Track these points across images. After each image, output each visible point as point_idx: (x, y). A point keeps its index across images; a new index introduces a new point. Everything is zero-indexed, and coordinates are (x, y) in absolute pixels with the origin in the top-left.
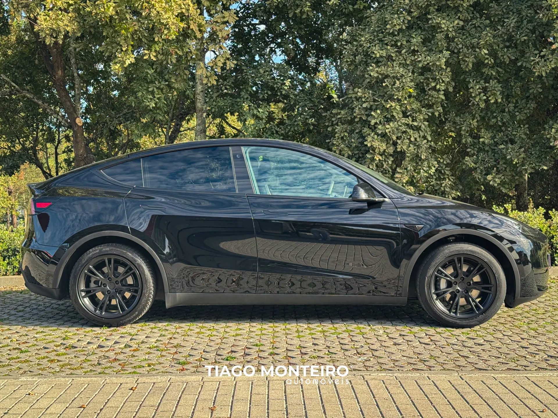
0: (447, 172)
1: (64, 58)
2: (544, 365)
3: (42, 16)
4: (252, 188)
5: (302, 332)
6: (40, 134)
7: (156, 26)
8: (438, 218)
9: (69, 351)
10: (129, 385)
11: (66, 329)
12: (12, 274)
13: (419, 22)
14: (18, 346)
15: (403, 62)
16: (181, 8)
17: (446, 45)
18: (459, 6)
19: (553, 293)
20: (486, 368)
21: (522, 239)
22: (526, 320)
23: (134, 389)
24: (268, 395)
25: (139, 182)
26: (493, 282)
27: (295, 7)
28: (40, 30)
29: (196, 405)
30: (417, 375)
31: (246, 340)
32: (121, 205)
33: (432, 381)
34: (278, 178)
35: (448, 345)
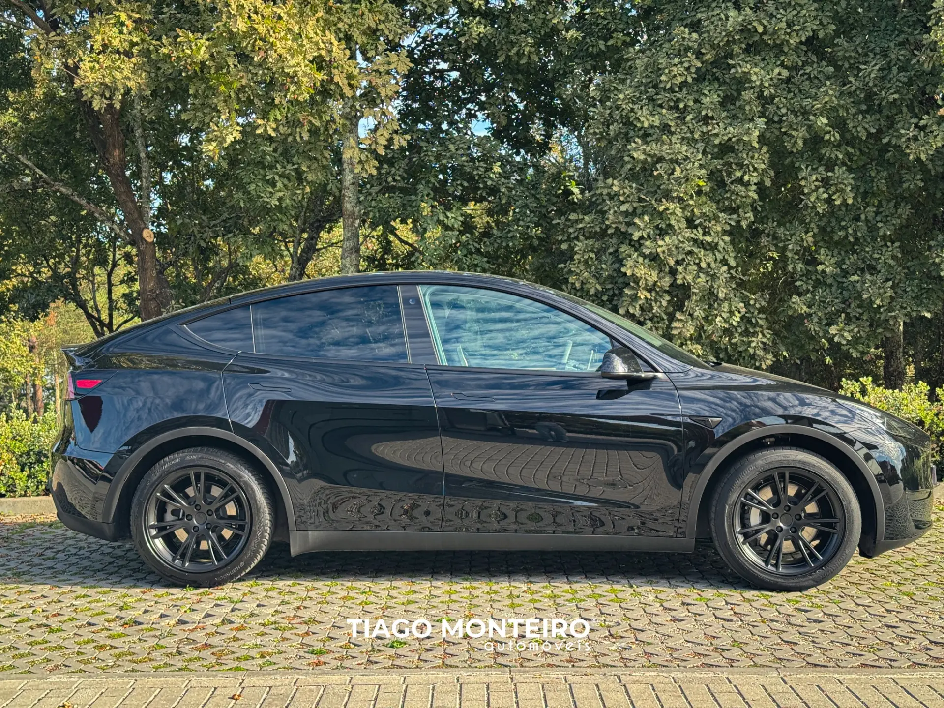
0: (761, 322)
1: (124, 127)
2: (922, 658)
3: (87, 64)
4: (434, 354)
5: (518, 597)
6: (83, 251)
7: (277, 78)
8: (746, 406)
9: (130, 630)
10: (228, 690)
11: (124, 591)
12: (35, 494)
13: (715, 70)
14: (45, 622)
15: (689, 135)
16: (319, 49)
17: (759, 108)
18: (782, 44)
20: (825, 664)
21: (887, 442)
22: (896, 578)
23: (236, 697)
25: (247, 343)
26: (839, 514)
27: (509, 46)
28: (83, 86)
30: (709, 674)
31: (424, 611)
32: (217, 383)
33: (735, 686)
34: (479, 337)
35: (763, 622)
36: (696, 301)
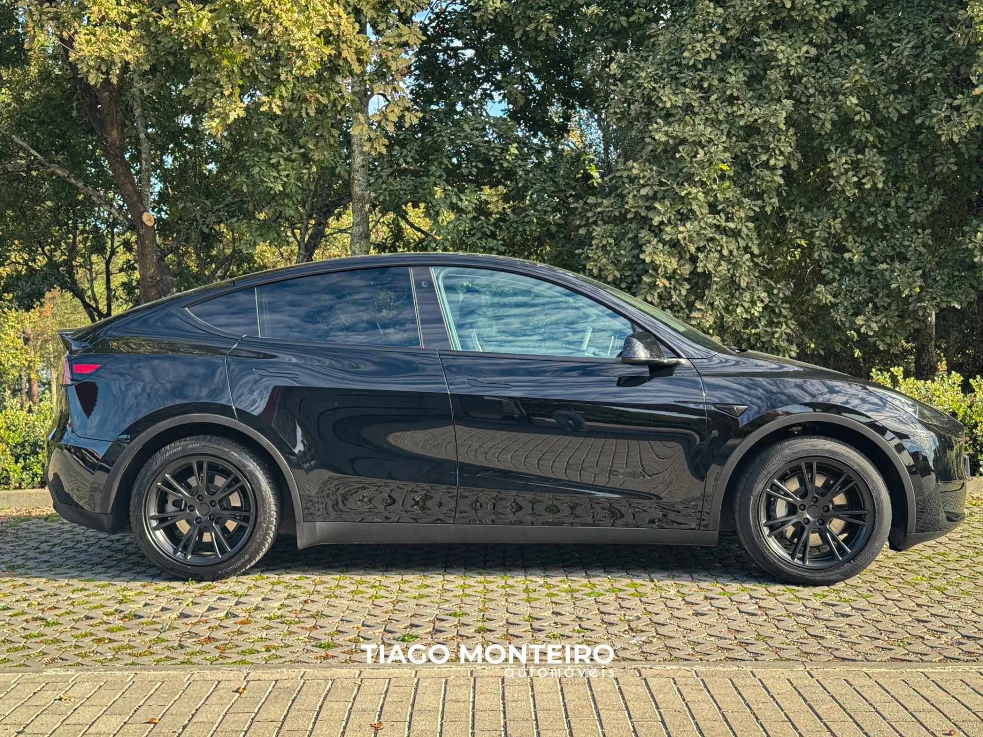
0: (785, 312)
1: (122, 107)
2: (955, 652)
3: (82, 36)
4: (447, 340)
5: (535, 591)
6: (80, 238)
7: (283, 52)
8: (772, 393)
9: (129, 624)
10: (232, 684)
11: (124, 584)
12: (30, 486)
13: (741, 47)
14: (40, 615)
15: (713, 116)
16: (326, 22)
17: (786, 88)
18: (811, 20)
19: (976, 525)
20: (853, 658)
21: (919, 431)
22: (927, 573)
23: (241, 690)
24: (474, 702)
25: (251, 328)
26: (868, 506)
27: (526, 21)
28: (78, 59)
29: (348, 719)
30: (733, 668)
31: (436, 605)
32: (221, 368)
33: (760, 680)
34: (494, 322)
35: (788, 616)
36: (716, 290)
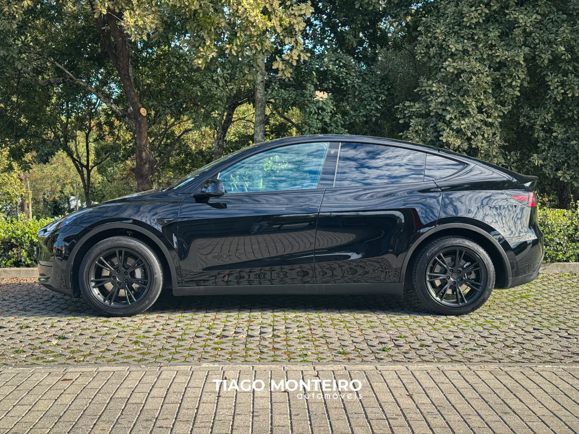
7: (244, 23)
13: (496, 15)
15: (480, 56)
16: (265, 3)
17: (524, 39)
